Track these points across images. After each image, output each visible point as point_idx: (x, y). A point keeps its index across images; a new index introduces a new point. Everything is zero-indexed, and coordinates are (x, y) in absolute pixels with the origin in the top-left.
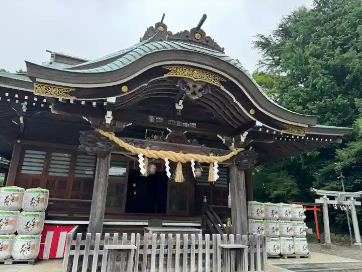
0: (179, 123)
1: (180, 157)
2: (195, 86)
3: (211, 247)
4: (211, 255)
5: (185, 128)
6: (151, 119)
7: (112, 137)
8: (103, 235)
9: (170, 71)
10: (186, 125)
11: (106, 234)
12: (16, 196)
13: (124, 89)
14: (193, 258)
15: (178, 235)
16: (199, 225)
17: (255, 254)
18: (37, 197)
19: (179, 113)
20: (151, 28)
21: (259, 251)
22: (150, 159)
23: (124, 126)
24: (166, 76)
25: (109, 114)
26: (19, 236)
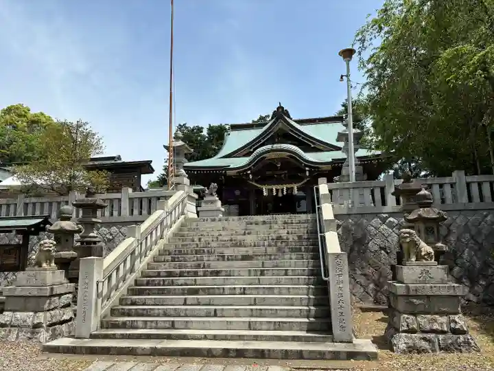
0: (279, 173)
1: (279, 187)
2: (276, 160)
6: (267, 173)
7: (254, 183)
9: (267, 157)
10: (283, 172)
13: (252, 167)
19: (279, 168)
20: (275, 111)
22: (268, 189)
23: (258, 178)
24: (266, 159)
25: (251, 175)
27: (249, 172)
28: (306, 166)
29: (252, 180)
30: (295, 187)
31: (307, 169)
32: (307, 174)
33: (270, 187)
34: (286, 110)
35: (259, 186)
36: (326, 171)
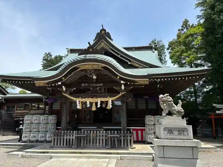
0: (95, 85)
1: (93, 100)
2: (91, 71)
3: (106, 136)
4: (106, 140)
5: (98, 87)
6: (83, 85)
7: (67, 96)
8: (64, 132)
9: (79, 68)
10: (98, 85)
11: (65, 131)
12: (46, 118)
13: (63, 78)
14: (98, 141)
15: (92, 132)
16: (96, 128)
17: (127, 140)
18: (52, 119)
19: (94, 81)
21: (129, 138)
22: (82, 102)
23: (73, 90)
24: (78, 70)
25: (63, 87)
26: (48, 133)
27: (60, 83)
28: (121, 79)
29: (66, 92)
30: (110, 100)
31: (122, 82)
32: (123, 87)
33: (84, 100)
34: (108, 33)
35: (72, 98)
36: (143, 85)
